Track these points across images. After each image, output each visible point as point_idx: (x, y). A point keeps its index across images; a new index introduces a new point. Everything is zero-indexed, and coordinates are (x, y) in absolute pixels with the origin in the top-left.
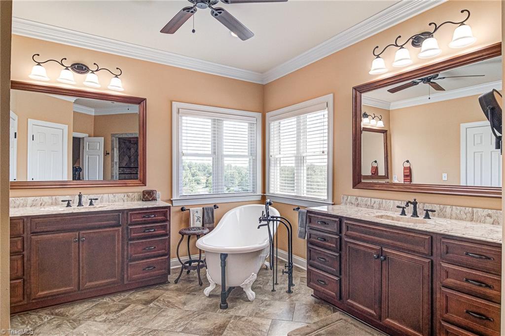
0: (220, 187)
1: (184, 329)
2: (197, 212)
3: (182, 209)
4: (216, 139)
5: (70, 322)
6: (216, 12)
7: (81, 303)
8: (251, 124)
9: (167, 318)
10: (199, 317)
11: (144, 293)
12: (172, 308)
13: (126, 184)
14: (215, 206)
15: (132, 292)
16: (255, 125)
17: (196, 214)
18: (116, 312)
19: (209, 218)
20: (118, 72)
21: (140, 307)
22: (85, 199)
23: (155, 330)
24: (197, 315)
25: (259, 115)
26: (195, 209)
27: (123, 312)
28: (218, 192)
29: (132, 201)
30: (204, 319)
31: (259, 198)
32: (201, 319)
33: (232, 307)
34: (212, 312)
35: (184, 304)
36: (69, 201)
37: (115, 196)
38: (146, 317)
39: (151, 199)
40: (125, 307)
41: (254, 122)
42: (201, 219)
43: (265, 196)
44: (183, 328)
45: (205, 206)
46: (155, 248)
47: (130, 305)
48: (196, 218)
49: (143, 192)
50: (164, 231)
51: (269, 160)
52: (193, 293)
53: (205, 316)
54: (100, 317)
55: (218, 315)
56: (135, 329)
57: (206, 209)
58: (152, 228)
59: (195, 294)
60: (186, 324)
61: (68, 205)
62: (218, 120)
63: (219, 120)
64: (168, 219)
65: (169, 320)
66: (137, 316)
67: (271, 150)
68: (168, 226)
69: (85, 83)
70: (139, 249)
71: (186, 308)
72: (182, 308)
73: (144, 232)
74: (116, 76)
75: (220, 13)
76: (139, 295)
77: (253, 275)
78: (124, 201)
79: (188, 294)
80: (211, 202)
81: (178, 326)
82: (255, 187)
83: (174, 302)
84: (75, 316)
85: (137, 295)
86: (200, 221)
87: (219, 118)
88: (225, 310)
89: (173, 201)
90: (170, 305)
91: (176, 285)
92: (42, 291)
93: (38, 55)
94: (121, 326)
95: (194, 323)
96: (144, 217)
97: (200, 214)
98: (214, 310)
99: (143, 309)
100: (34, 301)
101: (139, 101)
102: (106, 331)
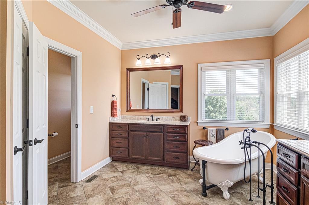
0: (232, 116)
1: (173, 197)
2: (212, 131)
3: (204, 128)
4: (229, 83)
5: (138, 172)
6: (190, 5)
7: (148, 165)
8: (260, 69)
9: (171, 187)
10: (186, 194)
11: (173, 170)
12: (178, 183)
13: (173, 111)
14: (227, 128)
15: (169, 168)
16: (264, 69)
17: (211, 132)
18: (155, 175)
19: (221, 136)
20: (168, 55)
21: (166, 176)
22: (155, 118)
23: (161, 190)
24: (186, 192)
25: (268, 62)
26: (211, 129)
27: (157, 176)
28: (230, 119)
29: (176, 121)
30: (187, 196)
31: (268, 127)
32: (185, 195)
33: (209, 198)
34: (195, 194)
35: (186, 183)
36: (148, 118)
37: (168, 118)
38: (163, 182)
39: (184, 120)
40: (160, 174)
41: (262, 67)
42: (215, 136)
43: (273, 125)
44: (173, 195)
45: (218, 128)
46: (179, 147)
47: (163, 173)
48: (211, 135)
49: (181, 116)
50: (184, 139)
51: (277, 96)
52: (196, 180)
53: (189, 195)
54: (148, 174)
55: (197, 198)
56: (154, 185)
57: (219, 130)
58: (177, 136)
59: (196, 181)
60: (176, 194)
61: (148, 120)
62: (230, 70)
63: (232, 70)
64: (187, 132)
65: (171, 188)
66: (161, 180)
67: (278, 88)
68: (187, 136)
69: (155, 63)
70: (172, 146)
71: (185, 186)
72: (182, 185)
73: (174, 138)
74: (168, 57)
75: (193, 4)
76: (170, 171)
77: (227, 181)
78: (172, 120)
79: (193, 179)
80: (224, 126)
81: (172, 194)
82: (264, 117)
83: (182, 180)
84: (141, 170)
85: (170, 170)
86: (214, 137)
87: (231, 69)
88: (203, 197)
89: (198, 123)
90: (179, 181)
91: (191, 172)
92: (134, 155)
93: (138, 55)
94: (151, 182)
95: (181, 196)
96: (174, 130)
97: (215, 133)
98: (197, 194)
99: (166, 178)
100: (131, 159)
101: (179, 67)
102: (144, 181)
